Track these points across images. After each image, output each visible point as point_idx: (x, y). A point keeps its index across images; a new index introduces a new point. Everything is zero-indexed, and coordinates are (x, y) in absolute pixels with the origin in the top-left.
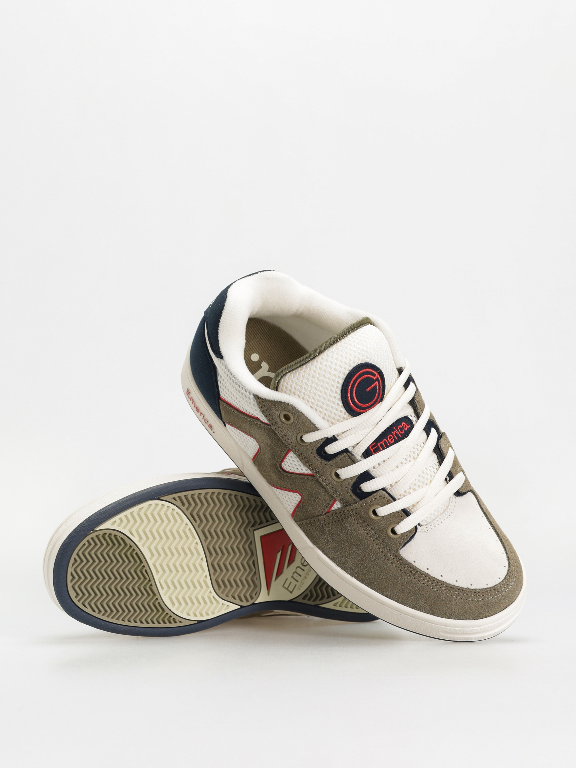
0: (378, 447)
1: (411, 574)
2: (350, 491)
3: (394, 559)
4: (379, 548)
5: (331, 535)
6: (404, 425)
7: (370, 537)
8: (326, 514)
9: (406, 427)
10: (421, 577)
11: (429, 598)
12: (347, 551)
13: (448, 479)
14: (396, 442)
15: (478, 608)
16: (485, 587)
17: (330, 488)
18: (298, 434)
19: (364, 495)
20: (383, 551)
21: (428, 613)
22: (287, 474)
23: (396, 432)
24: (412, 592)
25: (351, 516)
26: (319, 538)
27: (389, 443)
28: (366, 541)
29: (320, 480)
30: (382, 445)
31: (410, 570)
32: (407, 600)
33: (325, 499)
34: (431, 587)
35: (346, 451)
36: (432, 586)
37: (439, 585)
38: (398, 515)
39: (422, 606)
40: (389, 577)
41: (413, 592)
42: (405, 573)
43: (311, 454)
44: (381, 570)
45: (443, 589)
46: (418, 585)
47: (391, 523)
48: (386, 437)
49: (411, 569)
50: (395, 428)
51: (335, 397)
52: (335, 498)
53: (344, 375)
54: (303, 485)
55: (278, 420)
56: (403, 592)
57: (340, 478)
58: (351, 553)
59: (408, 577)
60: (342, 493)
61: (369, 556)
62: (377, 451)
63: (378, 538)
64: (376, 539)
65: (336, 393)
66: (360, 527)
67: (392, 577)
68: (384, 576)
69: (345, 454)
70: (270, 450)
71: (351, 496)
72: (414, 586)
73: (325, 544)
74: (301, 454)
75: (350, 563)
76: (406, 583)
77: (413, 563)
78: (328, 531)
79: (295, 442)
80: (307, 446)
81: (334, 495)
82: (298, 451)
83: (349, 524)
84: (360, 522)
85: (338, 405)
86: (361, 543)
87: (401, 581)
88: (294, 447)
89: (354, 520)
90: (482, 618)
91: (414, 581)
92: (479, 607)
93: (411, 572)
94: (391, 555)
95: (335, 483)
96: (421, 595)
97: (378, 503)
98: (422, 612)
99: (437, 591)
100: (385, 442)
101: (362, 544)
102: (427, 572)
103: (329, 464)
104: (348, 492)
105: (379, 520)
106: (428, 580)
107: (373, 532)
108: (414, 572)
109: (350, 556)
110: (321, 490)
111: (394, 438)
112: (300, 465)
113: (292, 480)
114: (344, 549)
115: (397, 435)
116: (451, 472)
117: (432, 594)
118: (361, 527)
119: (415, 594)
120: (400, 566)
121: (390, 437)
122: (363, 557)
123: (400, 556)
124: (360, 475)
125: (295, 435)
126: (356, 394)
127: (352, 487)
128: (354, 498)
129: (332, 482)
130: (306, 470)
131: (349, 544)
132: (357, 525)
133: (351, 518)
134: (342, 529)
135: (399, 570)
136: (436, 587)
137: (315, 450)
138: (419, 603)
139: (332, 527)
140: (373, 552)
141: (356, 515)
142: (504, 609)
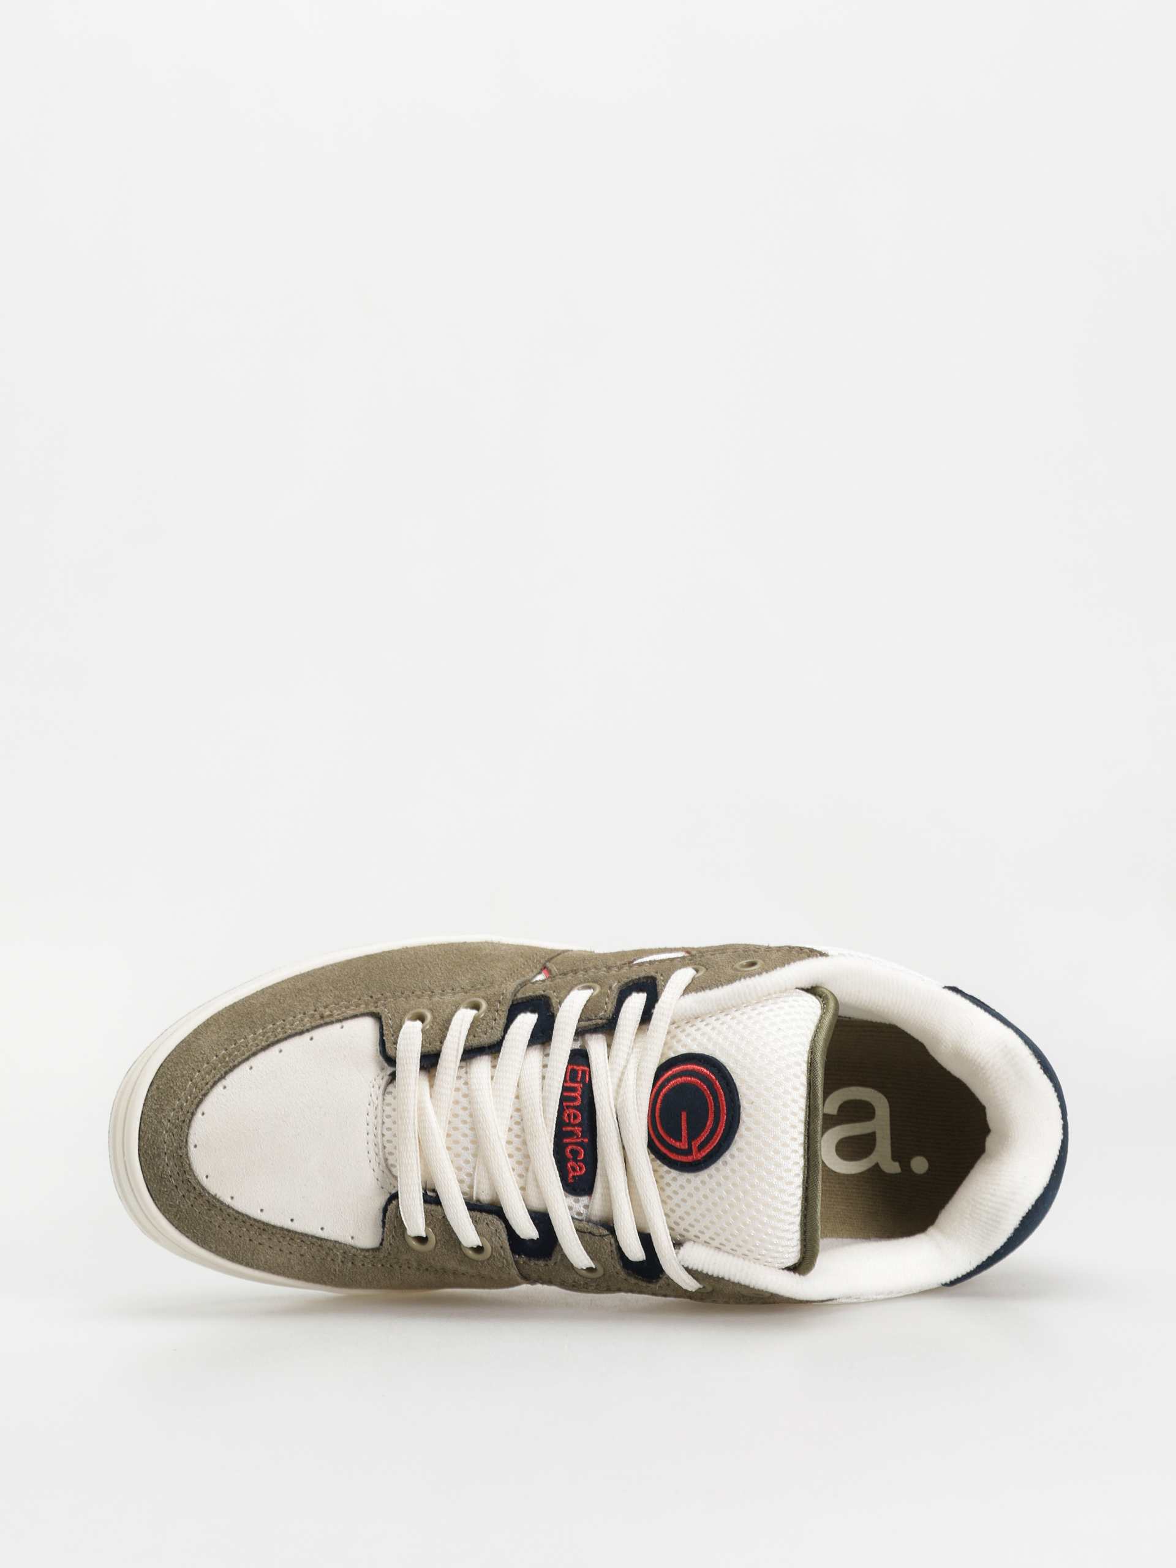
0: (577, 1082)
6: (581, 1169)
9: (574, 1169)
14: (560, 1123)
19: (515, 1009)
23: (578, 1138)
27: (568, 1107)
30: (574, 1090)
47: (432, 1021)
50: (586, 1140)
62: (571, 1075)
100: (575, 1099)
103: (615, 985)
104: (544, 988)
105: (457, 1002)
111: (569, 1124)
115: (571, 1134)
121: (575, 1117)
126: (693, 1082)
127: (547, 1001)
128: (526, 993)
137: (658, 977)
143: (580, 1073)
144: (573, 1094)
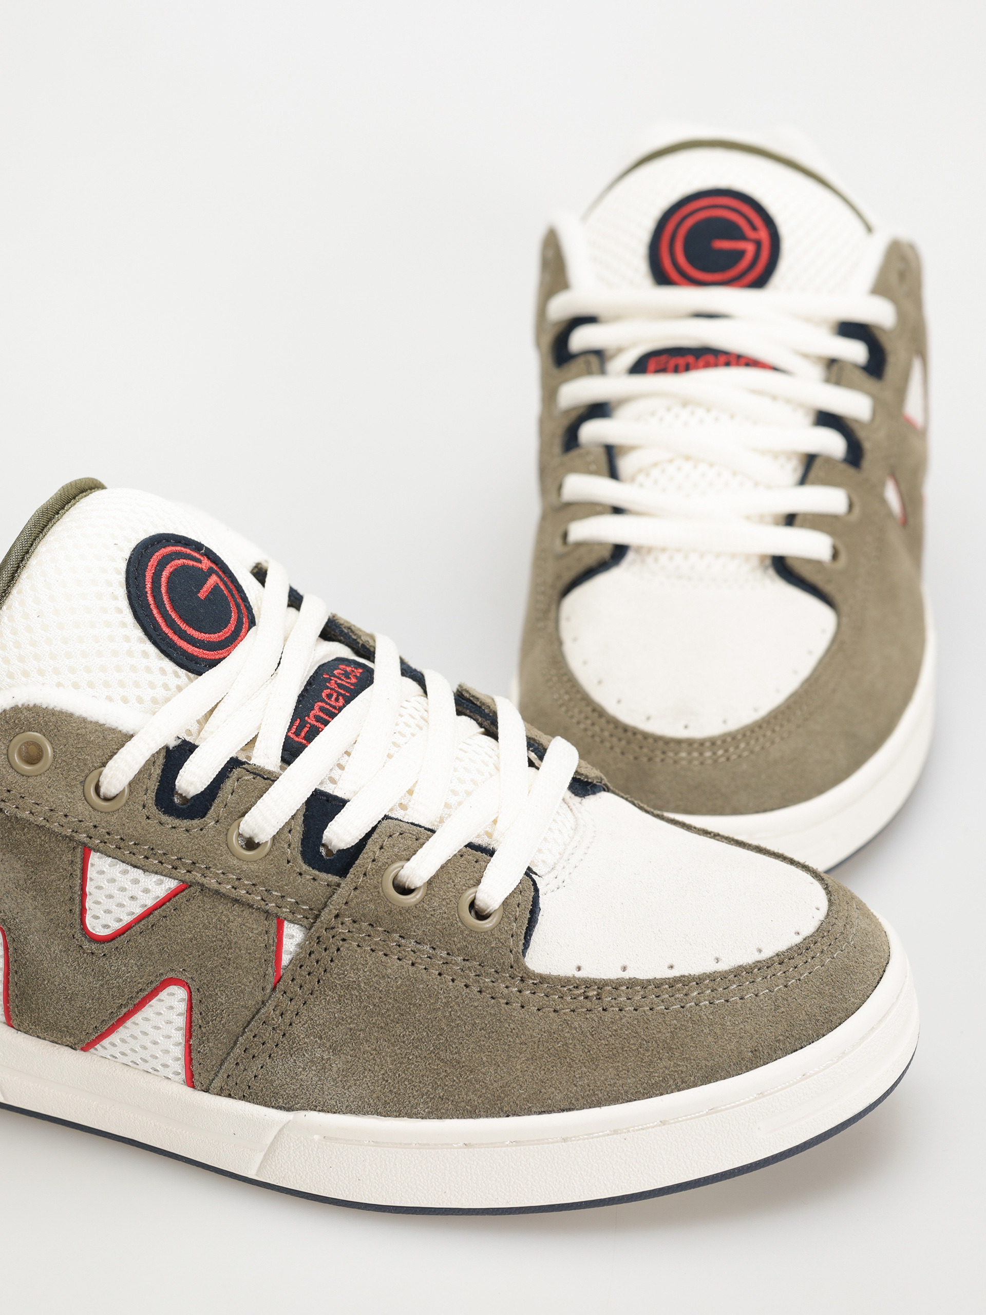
0: (310, 725)
1: (589, 1005)
2: (305, 867)
3: (520, 991)
4: (467, 986)
5: (321, 1038)
6: (345, 669)
7: (425, 969)
8: (274, 989)
9: (353, 673)
10: (619, 996)
11: (673, 1038)
12: (387, 1052)
13: (533, 756)
15: (815, 998)
16: (798, 939)
17: (247, 892)
18: (83, 783)
20: (482, 985)
21: (695, 1085)
22: (115, 943)
24: (620, 1051)
25: (344, 940)
26: (293, 1078)
27: (332, 708)
28: (421, 986)
29: (212, 883)
30: (318, 719)
31: (580, 995)
32: (621, 1082)
33: (251, 935)
34: (663, 1007)
35: (234, 763)
36: (663, 1001)
37: (679, 990)
38: (465, 862)
39: (667, 1072)
40: (538, 1048)
41: (622, 1049)
42: (573, 1011)
43: (148, 821)
44: (505, 1044)
45: (695, 993)
46: (624, 1021)
47: (460, 893)
48: (318, 697)
49: (583, 991)
50: (327, 676)
51: (127, 639)
52: (276, 914)
53: (120, 573)
54: (172, 934)
55: (11, 777)
56: (597, 1066)
57: (258, 845)
58: (398, 1051)
59: (588, 1016)
60: (287, 885)
61: (453, 1024)
63: (450, 958)
64: (445, 966)
65: (124, 625)
66: (384, 958)
67: (545, 1044)
68: (521, 1053)
69: (237, 772)
70: (34, 898)
71: (314, 879)
72: (616, 1031)
73: (320, 1080)
74: (121, 839)
75: (411, 1082)
76: (592, 1035)
77: (579, 974)
78: (307, 1036)
79: (87, 813)
80: (125, 805)
81: (267, 904)
82: (107, 836)
83: (351, 968)
84: (377, 943)
85: (145, 654)
86: (410, 1004)
87: (574, 1038)
88: (92, 832)
89: (358, 946)
90: (840, 1024)
91: (607, 1016)
92: (814, 996)
93: (586, 998)
94: (508, 984)
95: (254, 867)
96: (648, 1042)
97: (396, 855)
98: (679, 1090)
99: (683, 1007)
100: (322, 709)
101: (414, 1005)
102: (627, 975)
103: (209, 820)
104: (300, 874)
105: (423, 901)
106: (642, 993)
107: (427, 948)
108: (595, 993)
109: (401, 1063)
110: (227, 916)
111: (341, 692)
112: (136, 881)
113: (136, 947)
114: (374, 1052)
116: (534, 740)
117: (675, 1021)
118: (386, 955)
119: (631, 1050)
120: (549, 1001)
121: (327, 694)
122: (438, 1038)
123: (535, 975)
124: (307, 810)
125: (79, 793)
126: (176, 611)
127: (303, 854)
128: (326, 880)
129: (245, 867)
130: (160, 883)
131: (382, 1028)
132: (374, 954)
133: (346, 945)
134: (340, 996)
135: (552, 1015)
136: (675, 999)
137: (151, 803)
138: (656, 1068)
139: (311, 1014)
140: (456, 1007)
141: (356, 925)
142: (878, 983)
143: (303, 734)
144: (321, 714)
